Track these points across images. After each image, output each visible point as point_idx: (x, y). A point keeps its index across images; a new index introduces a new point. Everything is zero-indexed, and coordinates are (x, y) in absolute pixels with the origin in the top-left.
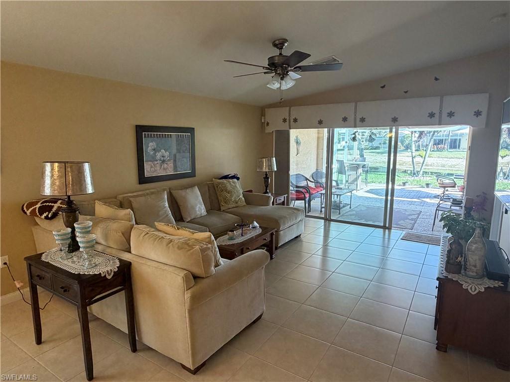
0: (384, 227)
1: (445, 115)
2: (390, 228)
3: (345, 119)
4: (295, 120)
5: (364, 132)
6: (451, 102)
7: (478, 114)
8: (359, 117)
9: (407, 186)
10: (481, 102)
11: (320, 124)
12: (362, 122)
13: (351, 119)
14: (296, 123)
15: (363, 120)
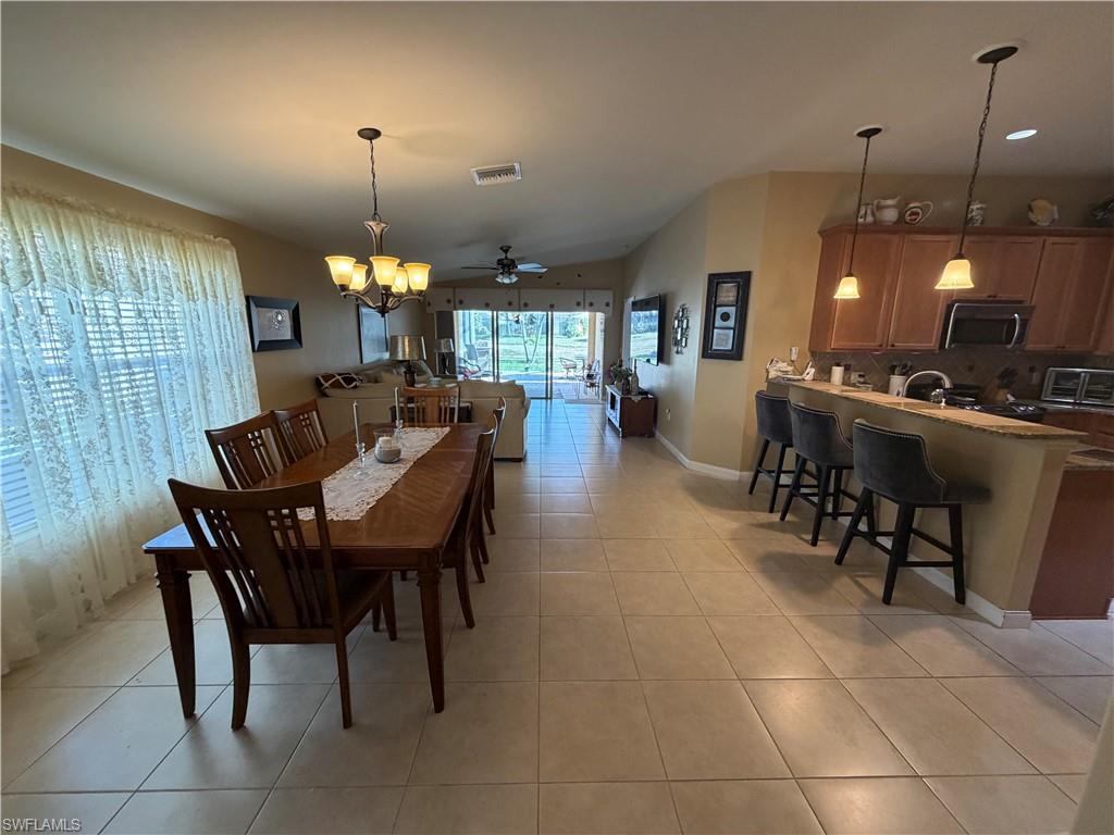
0: (546, 398)
1: (587, 304)
2: (551, 398)
3: (510, 304)
4: (461, 302)
5: (524, 316)
6: (591, 296)
7: (607, 305)
8: (522, 302)
9: (530, 372)
10: (608, 296)
11: (487, 306)
12: (526, 307)
13: (515, 303)
14: (462, 305)
15: (526, 305)
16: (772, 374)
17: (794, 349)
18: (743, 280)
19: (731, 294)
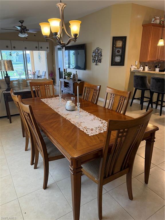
3: (7, 47)
7: (47, 48)
12: (14, 48)
16: (132, 70)
17: (137, 61)
18: (124, 39)
19: (120, 44)
